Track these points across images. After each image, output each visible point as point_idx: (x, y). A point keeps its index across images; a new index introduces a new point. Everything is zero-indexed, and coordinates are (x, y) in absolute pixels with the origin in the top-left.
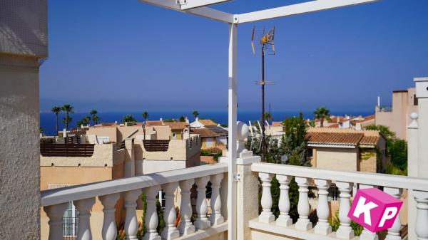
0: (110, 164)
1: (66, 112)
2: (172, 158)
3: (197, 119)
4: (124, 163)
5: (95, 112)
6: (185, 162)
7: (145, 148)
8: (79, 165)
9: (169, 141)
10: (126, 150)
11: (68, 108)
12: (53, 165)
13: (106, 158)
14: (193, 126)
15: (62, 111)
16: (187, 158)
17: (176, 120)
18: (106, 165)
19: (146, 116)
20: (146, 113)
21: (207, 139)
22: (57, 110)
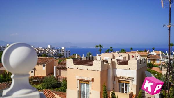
0: (100, 70)
1: (100, 47)
2: (130, 69)
3: (153, 51)
4: (107, 69)
5: (112, 48)
6: (136, 71)
7: (117, 63)
8: (88, 69)
9: (128, 60)
10: (108, 64)
11: (101, 46)
12: (78, 68)
13: (98, 67)
14: (151, 54)
15: (98, 47)
16: (137, 69)
17: (144, 51)
18: (98, 70)
19: (132, 49)
20: (132, 48)
21: (155, 60)
22: (97, 47)
